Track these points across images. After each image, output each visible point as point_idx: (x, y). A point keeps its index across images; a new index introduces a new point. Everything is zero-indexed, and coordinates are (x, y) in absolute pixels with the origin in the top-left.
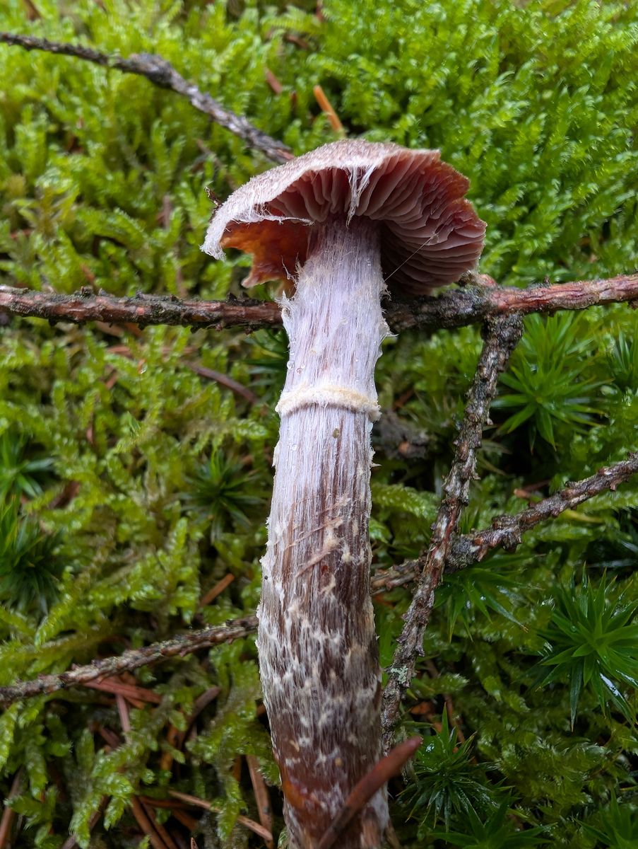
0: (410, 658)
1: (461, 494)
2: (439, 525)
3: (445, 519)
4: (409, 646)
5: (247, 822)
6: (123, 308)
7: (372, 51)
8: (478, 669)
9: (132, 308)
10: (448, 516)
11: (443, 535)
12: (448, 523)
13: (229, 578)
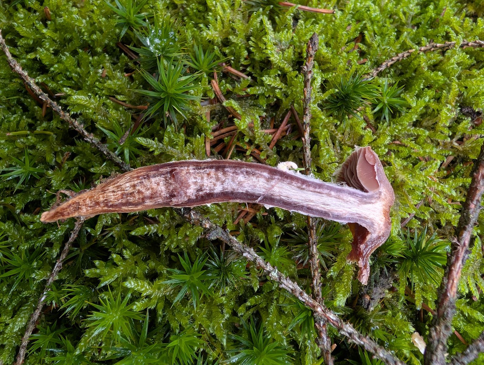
0: (280, 280)
1: (344, 331)
4: (285, 282)
6: (476, 198)
9: (475, 202)
10: (336, 320)
12: (333, 320)
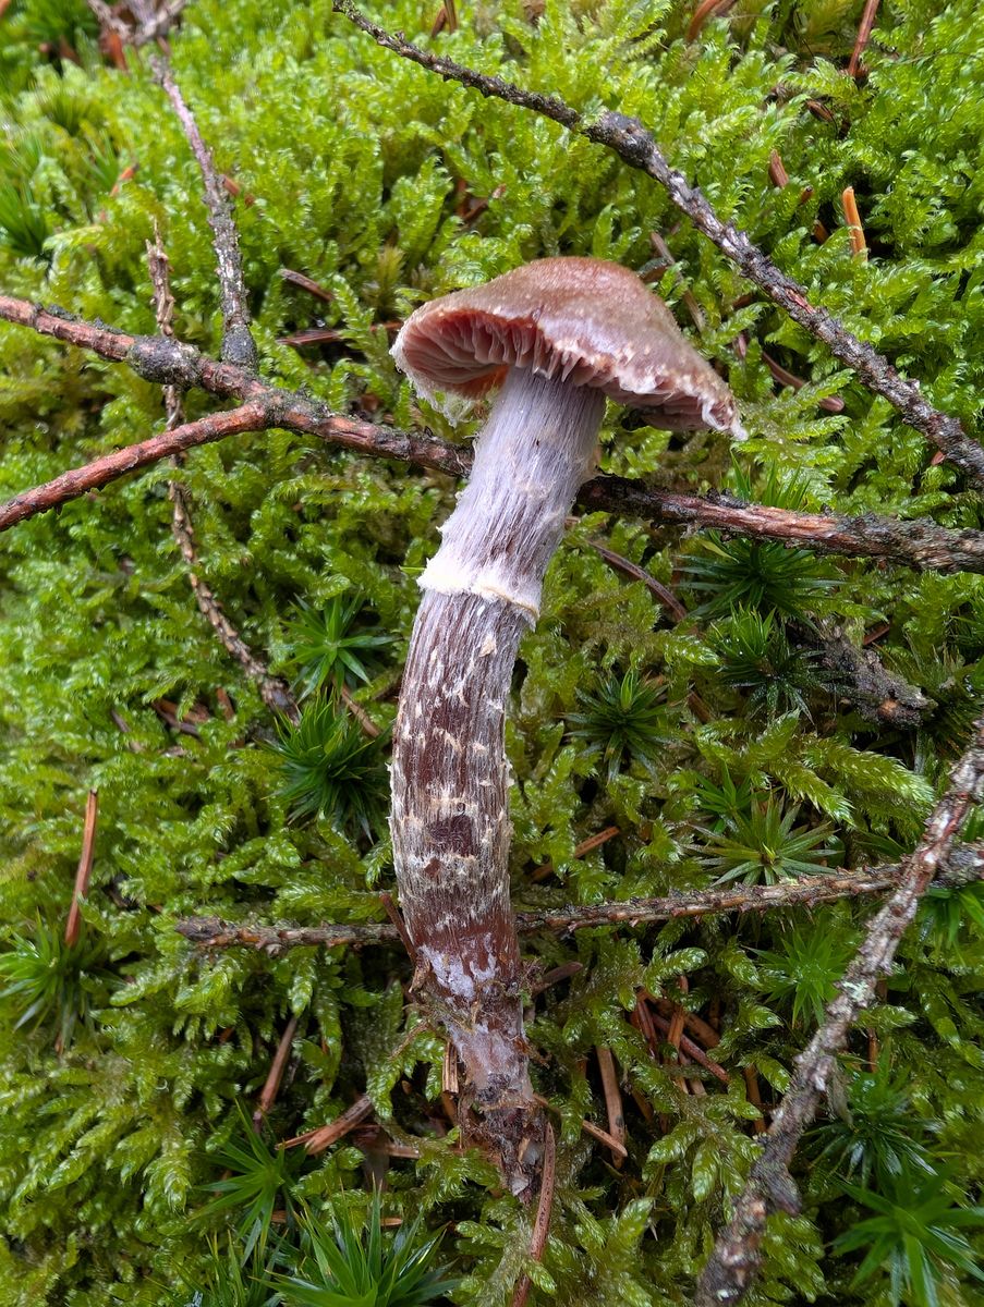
0: (871, 974)
2: (937, 821)
3: (946, 815)
4: (874, 960)
5: (593, 1128)
7: (934, 146)
8: (927, 1007)
10: (951, 812)
11: (940, 834)
12: (950, 820)
13: (612, 832)
